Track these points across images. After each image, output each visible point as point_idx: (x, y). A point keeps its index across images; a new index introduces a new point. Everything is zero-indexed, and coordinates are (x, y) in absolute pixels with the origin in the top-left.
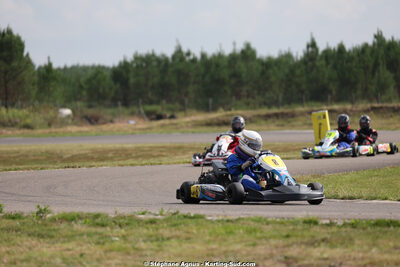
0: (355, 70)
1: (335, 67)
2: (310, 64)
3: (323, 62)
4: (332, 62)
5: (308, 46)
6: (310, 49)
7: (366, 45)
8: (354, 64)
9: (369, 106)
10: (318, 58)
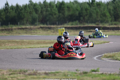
0: (23, 13)
1: (16, 12)
2: (6, 11)
3: (11, 10)
4: (14, 10)
5: (6, 5)
6: (6, 6)
7: (26, 4)
8: (23, 11)
9: (39, 26)
10: (9, 9)
